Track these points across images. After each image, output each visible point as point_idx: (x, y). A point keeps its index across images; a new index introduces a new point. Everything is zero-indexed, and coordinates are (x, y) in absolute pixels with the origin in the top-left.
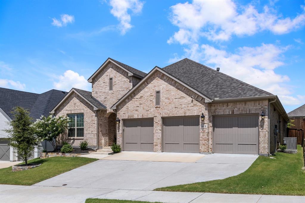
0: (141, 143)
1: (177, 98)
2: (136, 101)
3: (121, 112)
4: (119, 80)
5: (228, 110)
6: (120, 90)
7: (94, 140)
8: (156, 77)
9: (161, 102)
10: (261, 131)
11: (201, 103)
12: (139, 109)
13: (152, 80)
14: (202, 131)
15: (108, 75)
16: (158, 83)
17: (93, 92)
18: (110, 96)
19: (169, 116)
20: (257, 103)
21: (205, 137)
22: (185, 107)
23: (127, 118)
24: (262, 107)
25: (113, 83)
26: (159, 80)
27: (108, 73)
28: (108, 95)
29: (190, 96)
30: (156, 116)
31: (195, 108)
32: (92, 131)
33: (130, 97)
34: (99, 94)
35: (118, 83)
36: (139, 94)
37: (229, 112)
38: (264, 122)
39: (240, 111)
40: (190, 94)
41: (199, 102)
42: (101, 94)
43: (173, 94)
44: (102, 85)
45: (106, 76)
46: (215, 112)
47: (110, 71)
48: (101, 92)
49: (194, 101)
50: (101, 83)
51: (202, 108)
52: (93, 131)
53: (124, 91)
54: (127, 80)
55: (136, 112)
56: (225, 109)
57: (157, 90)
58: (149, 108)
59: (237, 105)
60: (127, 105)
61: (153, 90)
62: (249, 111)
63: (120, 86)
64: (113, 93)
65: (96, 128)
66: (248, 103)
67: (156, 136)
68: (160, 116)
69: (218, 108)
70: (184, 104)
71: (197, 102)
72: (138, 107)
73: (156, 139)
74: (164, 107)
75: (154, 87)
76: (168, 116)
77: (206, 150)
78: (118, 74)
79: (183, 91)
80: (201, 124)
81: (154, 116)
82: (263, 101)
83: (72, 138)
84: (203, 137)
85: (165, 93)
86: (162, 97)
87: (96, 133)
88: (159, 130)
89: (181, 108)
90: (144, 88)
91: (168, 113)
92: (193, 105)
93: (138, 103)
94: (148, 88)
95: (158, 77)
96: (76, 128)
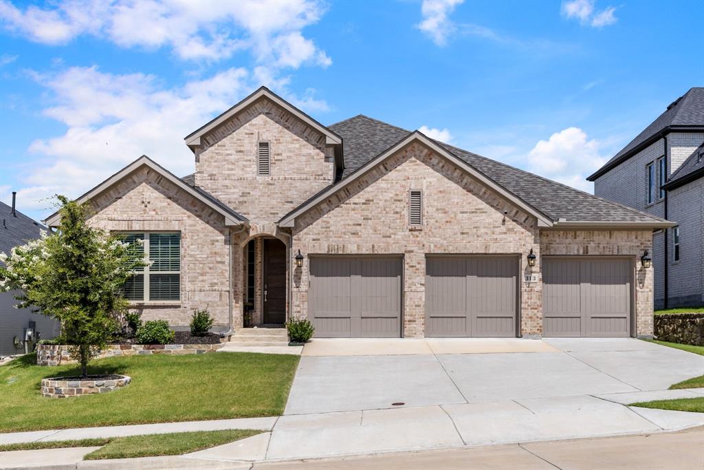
0: (362, 318)
1: (466, 212)
2: (354, 210)
3: (305, 236)
4: (290, 151)
5: (576, 247)
6: (296, 176)
7: (220, 308)
8: (411, 157)
9: (424, 218)
10: (640, 290)
11: (525, 228)
12: (363, 230)
13: (399, 163)
14: (527, 289)
15: (252, 134)
16: (415, 170)
17: (199, 175)
18: (260, 190)
19: (446, 252)
20: (633, 234)
21: (533, 301)
22: (487, 233)
23: (324, 251)
24: (642, 244)
25: (272, 158)
26: (417, 165)
27: (252, 128)
28: (255, 188)
29: (497, 209)
30: (412, 251)
31: (510, 237)
32: (213, 285)
33: (334, 200)
34: (221, 182)
35: (289, 157)
36: (361, 193)
37: (578, 251)
38: (645, 274)
39: (601, 250)
40: (497, 205)
41: (521, 224)
42: (227, 182)
43: (456, 201)
44: (232, 157)
45: (246, 134)
46: (549, 249)
47: (261, 122)
48: (228, 177)
49: (509, 221)
50: (228, 152)
51: (528, 238)
52: (216, 284)
53: (308, 182)
54: (318, 155)
55: (353, 239)
56: (570, 244)
57: (414, 188)
58: (391, 231)
59: (595, 237)
60: (324, 219)
61: (403, 186)
62: (618, 250)
63: (296, 166)
64: (271, 184)
65: (227, 274)
66: (616, 234)
67: (411, 299)
68: (422, 251)
69: (555, 241)
70: (484, 227)
71: (515, 223)
72: (360, 225)
73: (412, 306)
74: (433, 230)
75: (405, 180)
76: (443, 252)
77: (535, 330)
78: (288, 136)
79: (480, 197)
80: (525, 274)
81: (406, 252)
82: (644, 232)
83: (133, 303)
84: (529, 301)
85: (435, 198)
86: (428, 207)
87: (228, 289)
88: (419, 286)
89: (475, 236)
90: (377, 180)
91: (442, 245)
92: (505, 231)
93: (359, 216)
94: (387, 180)
95: (415, 156)
96: (147, 273)
